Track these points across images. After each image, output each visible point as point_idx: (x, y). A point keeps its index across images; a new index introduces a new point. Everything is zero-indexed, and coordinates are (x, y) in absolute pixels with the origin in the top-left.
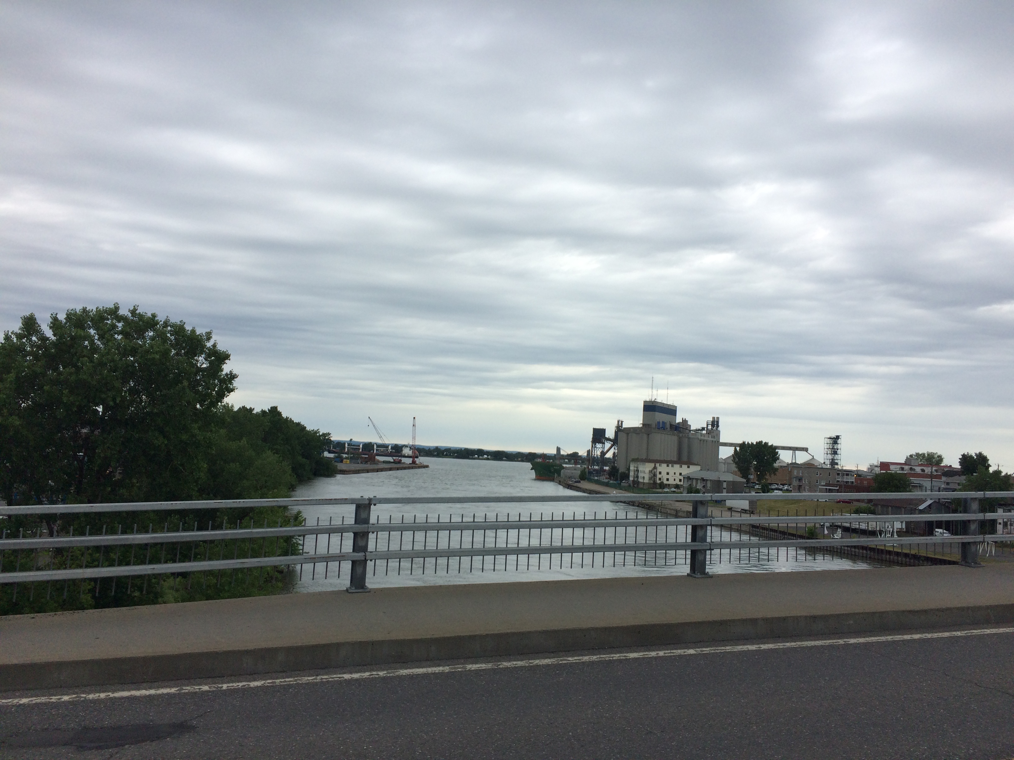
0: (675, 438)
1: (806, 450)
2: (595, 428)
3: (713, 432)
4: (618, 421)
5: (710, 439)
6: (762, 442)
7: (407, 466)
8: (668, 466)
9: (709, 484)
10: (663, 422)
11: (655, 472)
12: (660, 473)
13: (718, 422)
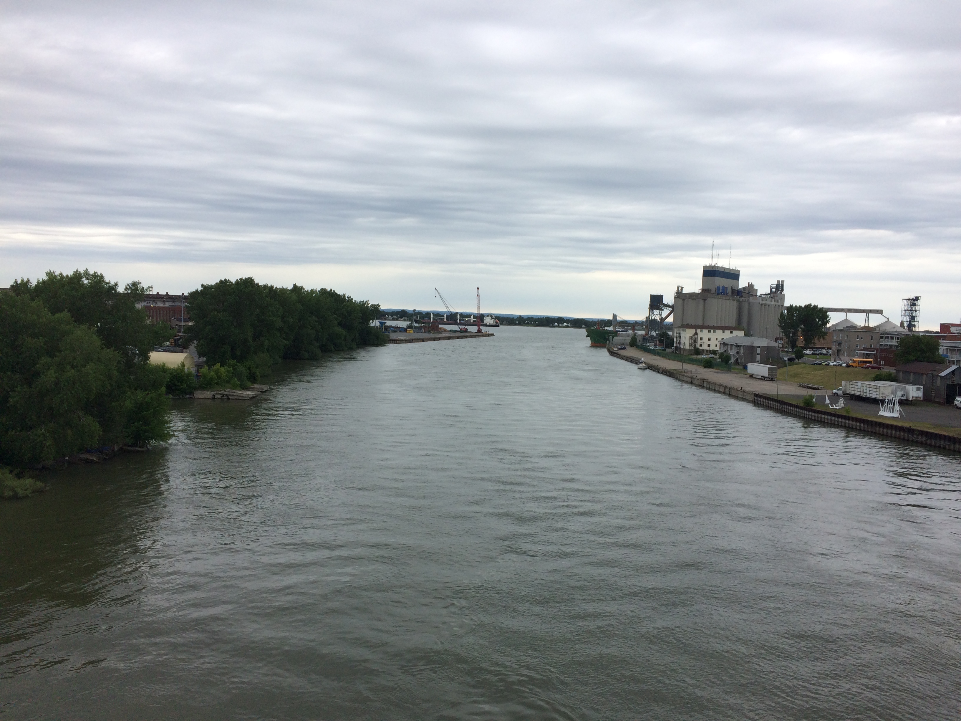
0: (735, 303)
1: (880, 312)
2: (652, 294)
3: (777, 296)
4: (678, 287)
5: (773, 303)
6: (811, 305)
7: (472, 334)
8: (709, 332)
9: (742, 350)
10: (723, 287)
11: (696, 338)
12: (701, 339)
13: (782, 286)
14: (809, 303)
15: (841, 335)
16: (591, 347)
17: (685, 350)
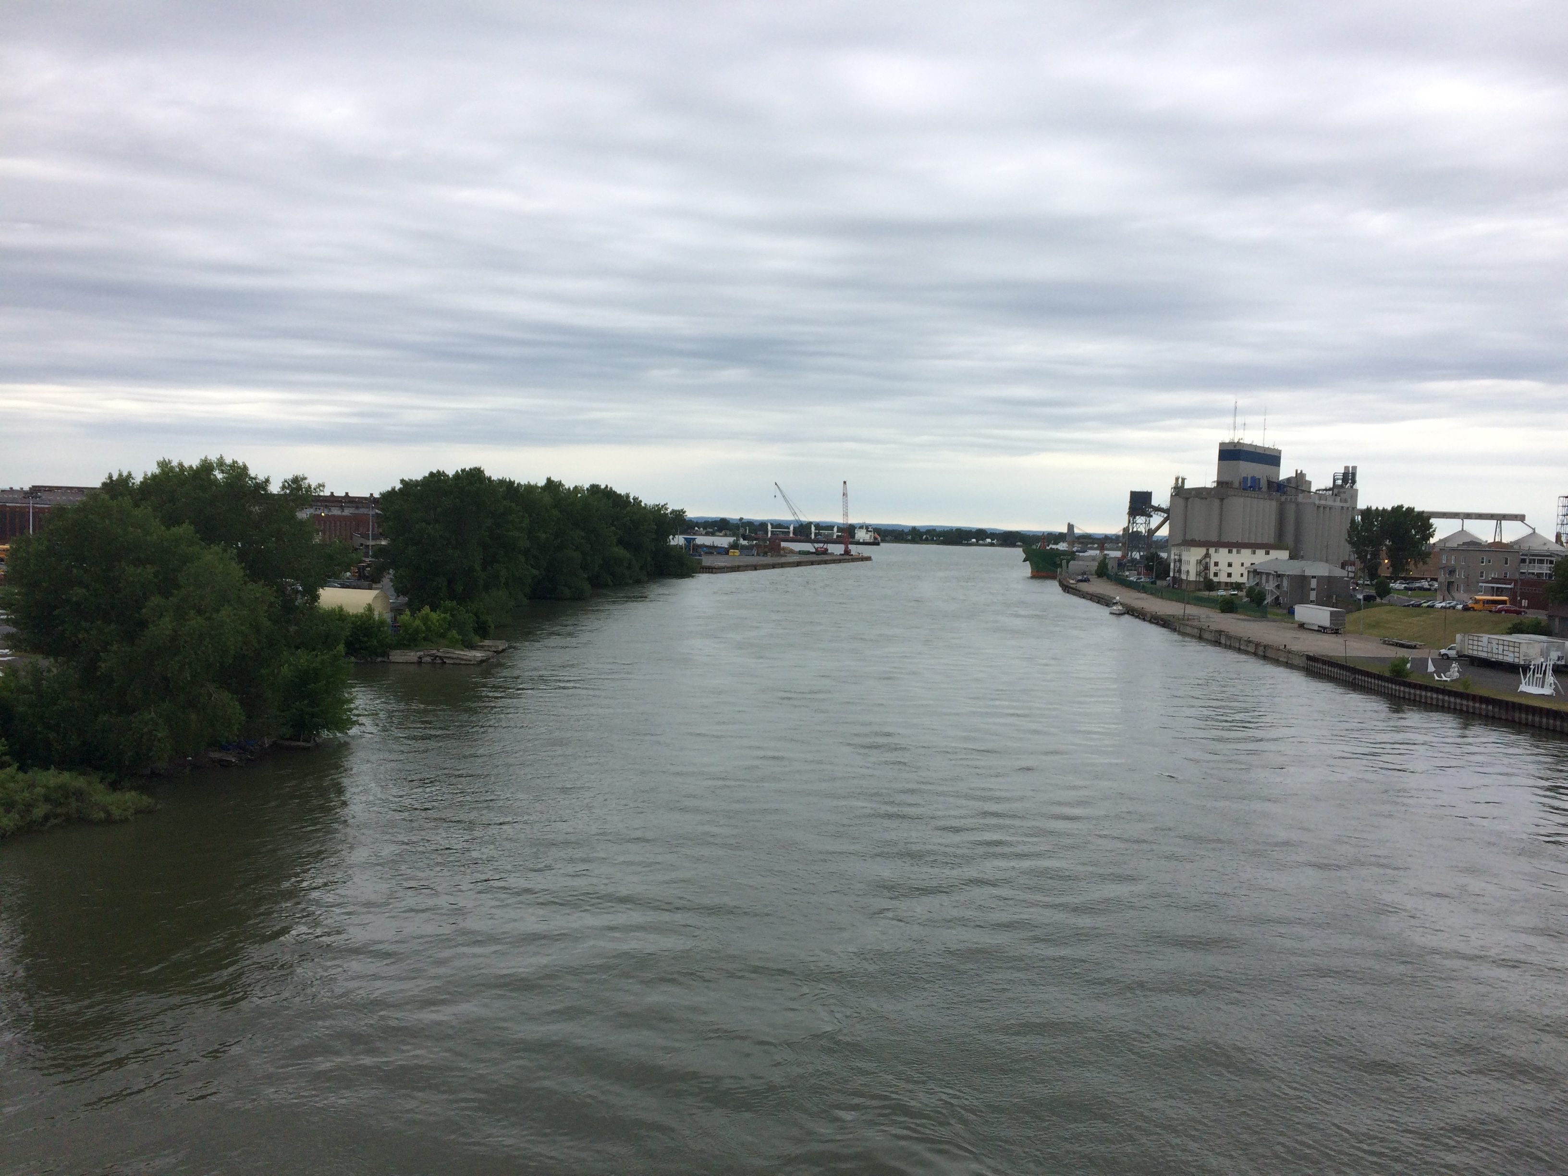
0: (1274, 504)
1: (1521, 518)
2: (1133, 490)
3: (1345, 493)
4: (1177, 479)
5: (1338, 504)
6: (1402, 507)
7: (835, 558)
8: (1230, 552)
9: (1285, 583)
10: (1253, 478)
11: (1207, 563)
12: (1216, 564)
13: (1354, 475)
14: (1400, 504)
15: (1453, 557)
16: (1033, 577)
17: (1189, 582)
